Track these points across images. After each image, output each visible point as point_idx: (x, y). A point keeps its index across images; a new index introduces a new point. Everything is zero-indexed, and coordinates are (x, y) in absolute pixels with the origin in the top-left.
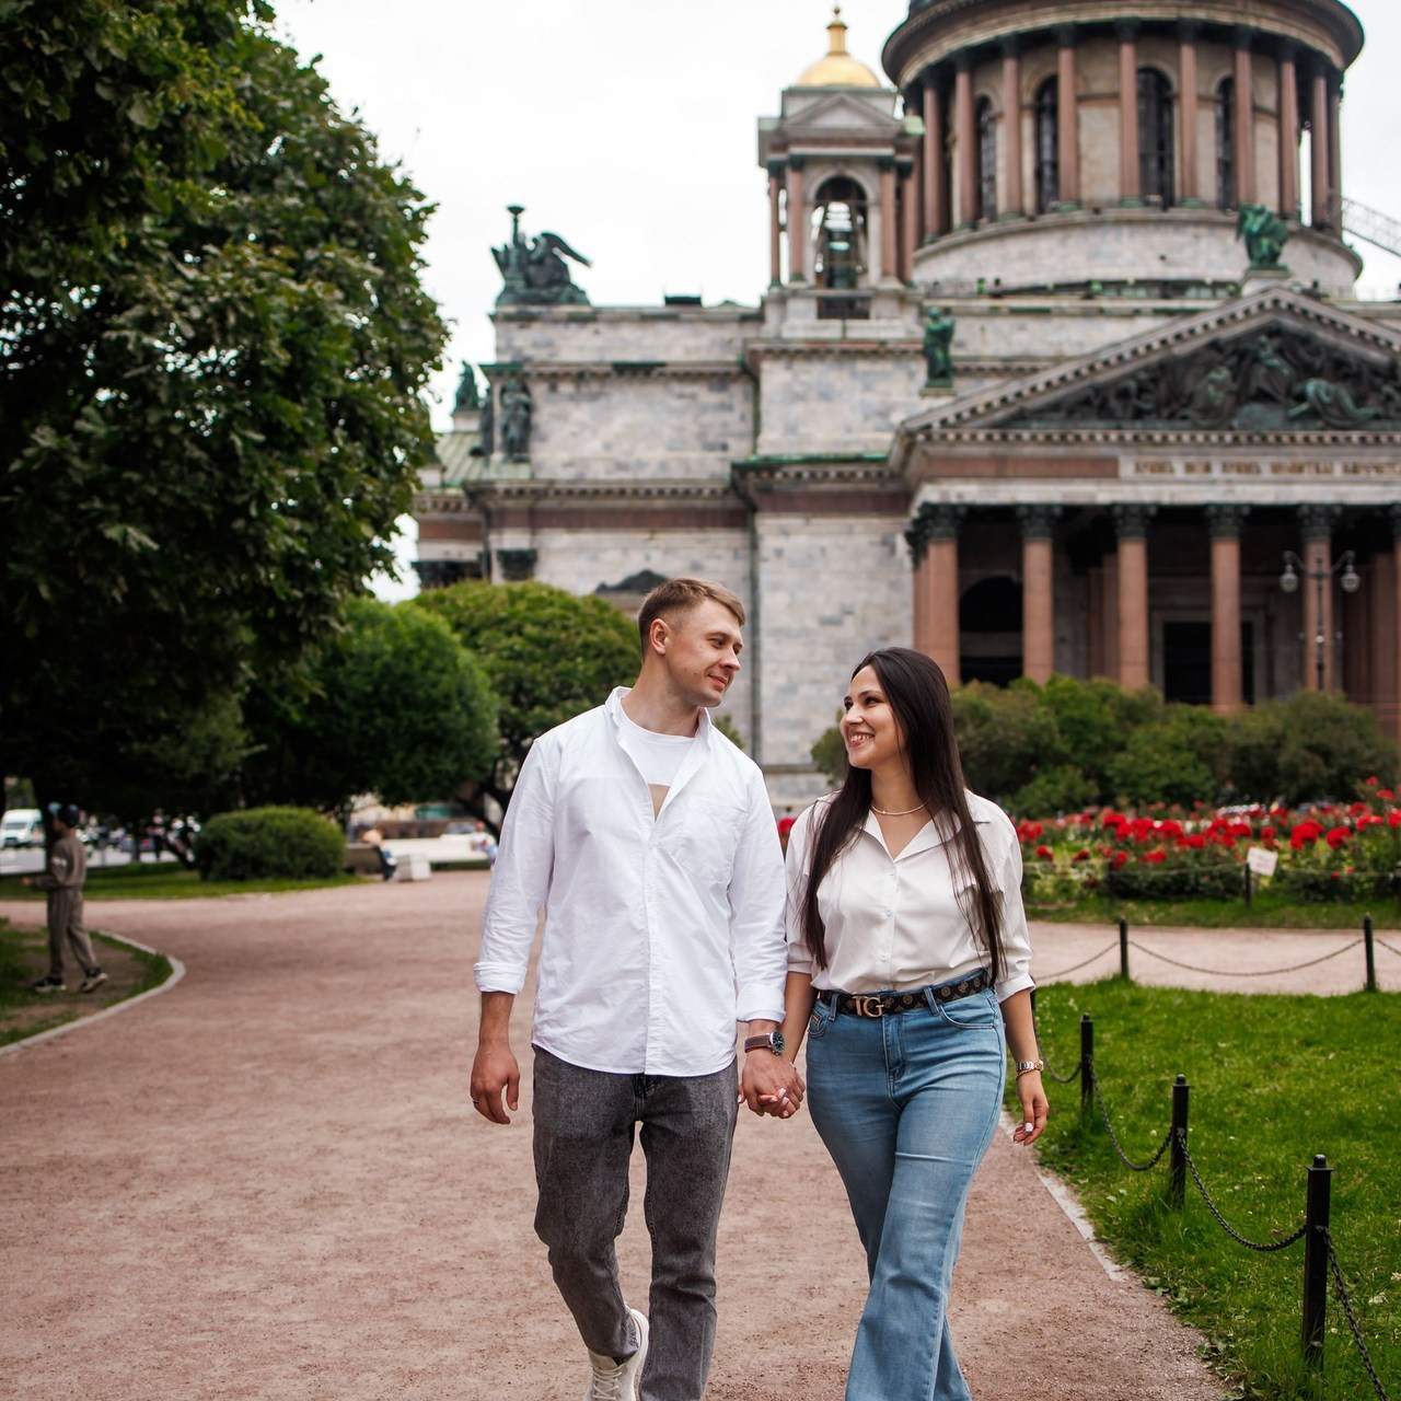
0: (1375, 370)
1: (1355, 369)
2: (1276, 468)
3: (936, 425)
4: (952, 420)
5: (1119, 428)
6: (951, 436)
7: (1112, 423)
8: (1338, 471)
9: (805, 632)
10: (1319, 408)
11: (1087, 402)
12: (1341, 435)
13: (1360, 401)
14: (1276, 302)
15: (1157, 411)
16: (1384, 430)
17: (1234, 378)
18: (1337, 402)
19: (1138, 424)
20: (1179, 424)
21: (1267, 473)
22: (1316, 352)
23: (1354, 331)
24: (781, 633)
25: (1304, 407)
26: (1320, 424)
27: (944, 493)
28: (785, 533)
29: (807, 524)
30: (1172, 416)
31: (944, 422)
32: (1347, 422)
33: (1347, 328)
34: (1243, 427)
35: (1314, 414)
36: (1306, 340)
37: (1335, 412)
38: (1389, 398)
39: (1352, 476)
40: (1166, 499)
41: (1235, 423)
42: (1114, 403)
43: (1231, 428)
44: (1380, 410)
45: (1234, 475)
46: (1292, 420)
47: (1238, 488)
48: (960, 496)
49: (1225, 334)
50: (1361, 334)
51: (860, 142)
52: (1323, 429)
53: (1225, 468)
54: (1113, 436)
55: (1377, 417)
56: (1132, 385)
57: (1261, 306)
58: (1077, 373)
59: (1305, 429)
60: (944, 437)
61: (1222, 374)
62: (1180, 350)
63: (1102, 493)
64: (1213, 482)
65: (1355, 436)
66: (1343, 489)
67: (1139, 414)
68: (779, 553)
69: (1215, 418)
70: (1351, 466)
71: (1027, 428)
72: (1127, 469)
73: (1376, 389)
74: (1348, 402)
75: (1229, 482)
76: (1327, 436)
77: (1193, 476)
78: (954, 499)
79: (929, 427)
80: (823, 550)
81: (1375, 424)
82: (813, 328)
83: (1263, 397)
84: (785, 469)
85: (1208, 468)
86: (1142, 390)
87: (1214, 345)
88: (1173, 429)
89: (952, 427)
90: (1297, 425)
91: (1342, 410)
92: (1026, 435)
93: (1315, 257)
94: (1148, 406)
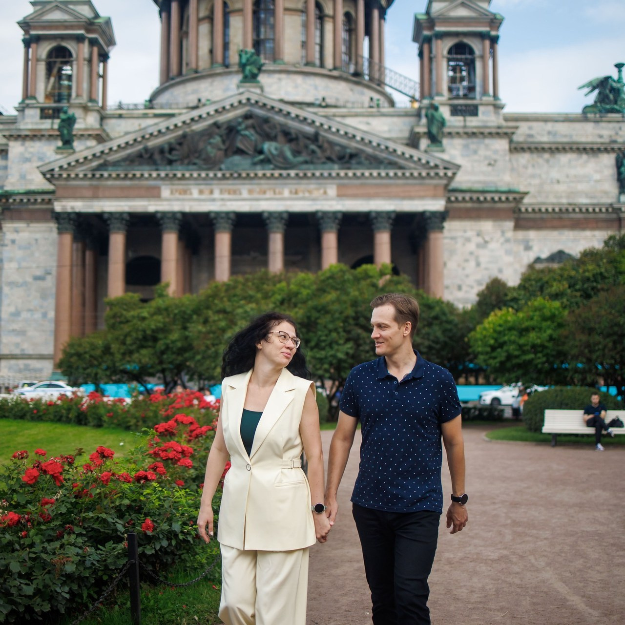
0: (307, 137)
1: (294, 136)
2: (250, 192)
3: (57, 169)
4: (65, 166)
5: (157, 170)
6: (65, 176)
7: (154, 167)
8: (286, 193)
9: (25, 284)
10: (270, 157)
11: (140, 156)
12: (284, 173)
13: (296, 153)
14: (248, 100)
15: (181, 160)
16: (309, 169)
17: (224, 142)
18: (282, 154)
19: (168, 168)
20: (191, 167)
21: (245, 194)
22: (274, 127)
23: (293, 115)
24: (12, 284)
25: (262, 157)
26: (272, 166)
27: (63, 206)
28: (17, 231)
29: (28, 226)
30: (189, 164)
31: (61, 167)
32: (289, 166)
33: (289, 113)
34: (228, 169)
35: (267, 161)
36: (266, 120)
37: (280, 160)
38: (313, 152)
39: (294, 196)
40: (187, 209)
41: (223, 166)
42: (157, 157)
43: (220, 170)
44: (308, 158)
45: (226, 196)
46: (255, 164)
47: (229, 203)
48: (72, 208)
49: (222, 118)
50: (297, 116)
51: (67, 28)
52: (273, 169)
53: (221, 192)
54: (154, 174)
55: (306, 162)
56: (166, 147)
57: (240, 102)
58: (135, 140)
59: (263, 169)
60: (60, 175)
61: (217, 140)
62: (198, 127)
63: (150, 206)
64: (214, 200)
65: (292, 173)
66: (289, 203)
67: (170, 162)
68: (13, 242)
69: (211, 164)
70: (294, 191)
71: (106, 170)
72: (166, 192)
73: (306, 147)
74: (288, 154)
75: (223, 200)
76: (276, 173)
77: (203, 197)
78: (69, 210)
79: (53, 170)
80: (36, 240)
81: (305, 166)
82: (37, 124)
83: (240, 152)
84: (14, 197)
85: (211, 192)
86: (171, 150)
87: (216, 125)
88: (188, 170)
89: (66, 169)
90: (258, 167)
91: (285, 158)
92: (106, 174)
93: (352, 90)
94: (174, 158)
